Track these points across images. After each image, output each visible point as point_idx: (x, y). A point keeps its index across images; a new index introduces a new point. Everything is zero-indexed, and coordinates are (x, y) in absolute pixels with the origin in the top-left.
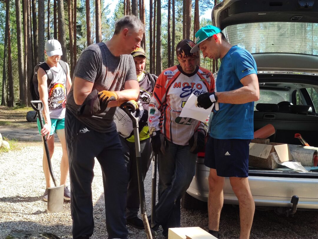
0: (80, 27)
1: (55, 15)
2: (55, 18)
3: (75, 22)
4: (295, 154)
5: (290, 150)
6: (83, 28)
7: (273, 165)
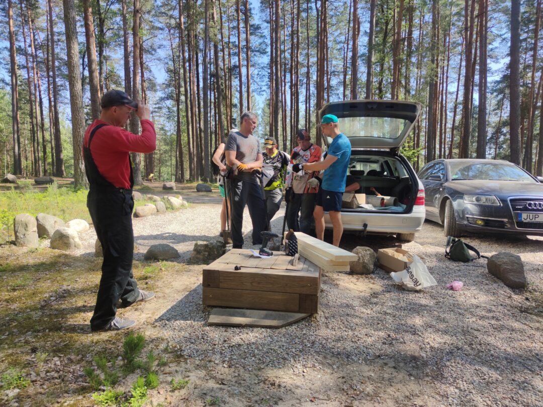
0: (235, 119)
1: (215, 110)
2: (215, 113)
3: (231, 116)
4: (370, 200)
5: (367, 198)
6: (237, 121)
7: (355, 206)
